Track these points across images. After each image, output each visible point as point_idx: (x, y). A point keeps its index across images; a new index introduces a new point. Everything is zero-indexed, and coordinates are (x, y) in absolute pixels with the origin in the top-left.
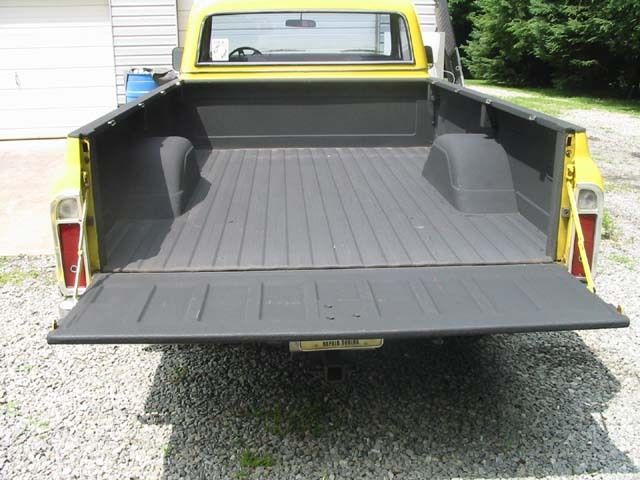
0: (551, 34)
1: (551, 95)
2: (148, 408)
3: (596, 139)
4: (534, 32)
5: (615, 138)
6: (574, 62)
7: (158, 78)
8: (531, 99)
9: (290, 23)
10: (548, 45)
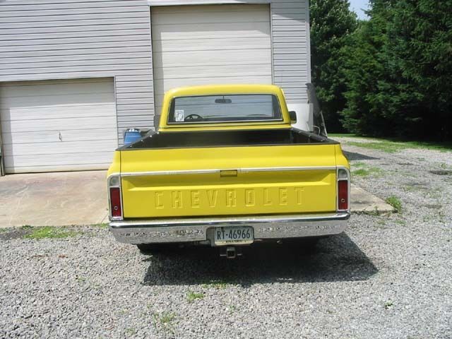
0: (392, 102)
1: (394, 141)
2: (145, 280)
3: (411, 164)
4: (381, 101)
5: (423, 163)
6: (406, 119)
7: (143, 133)
8: (380, 144)
9: (217, 101)
10: (390, 109)
